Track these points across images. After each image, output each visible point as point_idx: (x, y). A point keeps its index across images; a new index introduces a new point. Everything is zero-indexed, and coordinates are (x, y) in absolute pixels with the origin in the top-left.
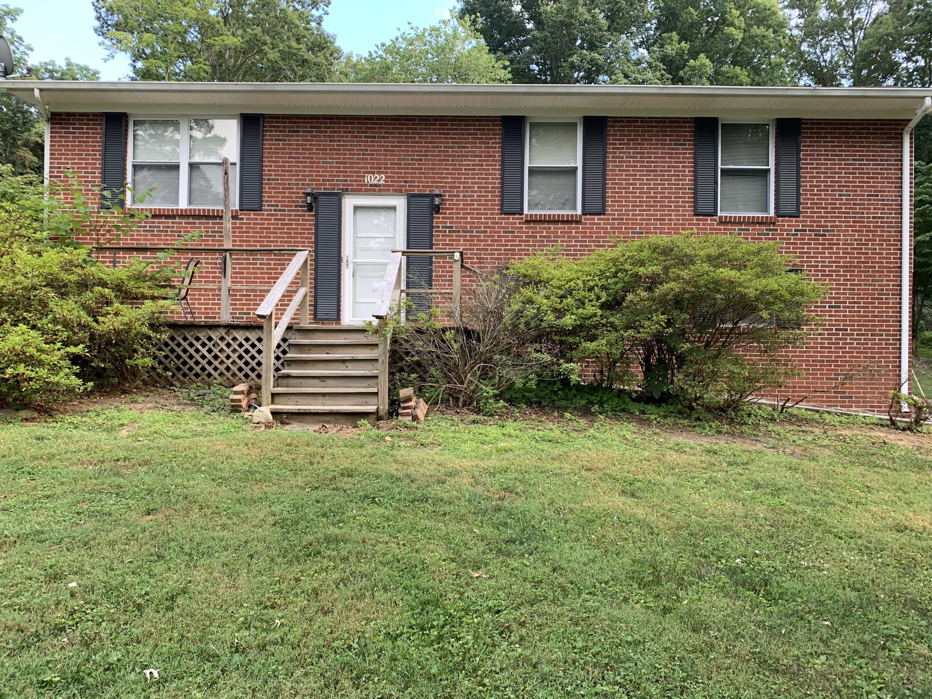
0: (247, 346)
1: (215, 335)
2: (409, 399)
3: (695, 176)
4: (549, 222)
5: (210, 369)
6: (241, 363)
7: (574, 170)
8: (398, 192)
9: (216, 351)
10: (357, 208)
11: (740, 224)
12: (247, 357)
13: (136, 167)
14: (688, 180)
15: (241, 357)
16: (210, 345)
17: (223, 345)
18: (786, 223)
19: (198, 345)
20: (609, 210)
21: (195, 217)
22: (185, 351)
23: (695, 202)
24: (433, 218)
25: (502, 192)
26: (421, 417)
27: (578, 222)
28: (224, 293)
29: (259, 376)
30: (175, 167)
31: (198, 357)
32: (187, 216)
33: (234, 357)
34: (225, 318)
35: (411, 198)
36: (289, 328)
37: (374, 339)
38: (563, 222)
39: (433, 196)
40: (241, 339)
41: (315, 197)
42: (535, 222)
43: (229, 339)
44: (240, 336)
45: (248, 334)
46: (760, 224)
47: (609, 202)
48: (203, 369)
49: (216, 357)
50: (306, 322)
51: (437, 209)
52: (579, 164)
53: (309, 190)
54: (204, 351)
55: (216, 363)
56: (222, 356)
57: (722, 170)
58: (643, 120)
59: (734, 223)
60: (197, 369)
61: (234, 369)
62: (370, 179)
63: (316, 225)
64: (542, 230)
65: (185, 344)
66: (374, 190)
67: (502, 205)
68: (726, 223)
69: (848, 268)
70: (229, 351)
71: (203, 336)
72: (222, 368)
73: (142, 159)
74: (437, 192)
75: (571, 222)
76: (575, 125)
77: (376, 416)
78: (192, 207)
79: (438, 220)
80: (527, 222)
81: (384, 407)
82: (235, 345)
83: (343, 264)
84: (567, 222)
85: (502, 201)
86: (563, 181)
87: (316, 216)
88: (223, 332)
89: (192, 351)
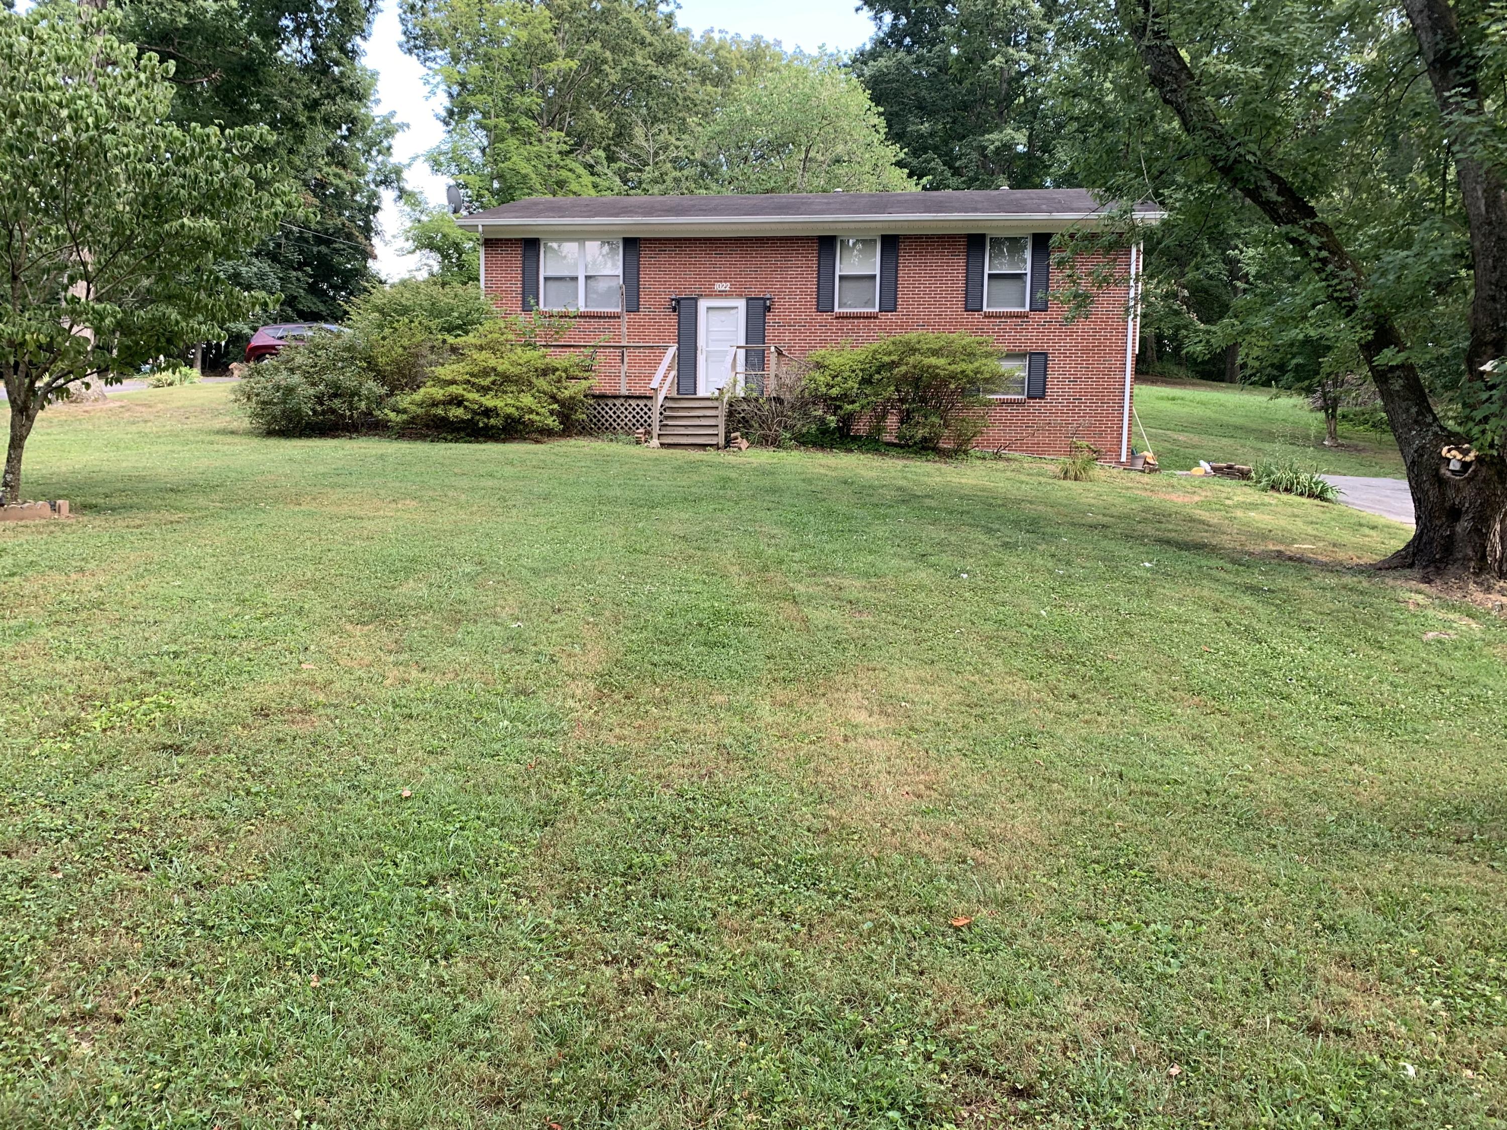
0: (638, 409)
1: (618, 402)
2: (736, 438)
3: (967, 280)
4: (854, 318)
5: (615, 424)
6: (634, 421)
7: (874, 277)
8: (740, 296)
9: (618, 413)
10: (709, 308)
11: (1000, 317)
12: (638, 417)
13: (546, 279)
14: (961, 284)
15: (634, 417)
16: (614, 409)
17: (623, 409)
18: (1036, 316)
19: (607, 409)
20: (899, 308)
21: (590, 317)
22: (599, 413)
23: (966, 301)
24: (765, 316)
25: (818, 295)
26: (744, 449)
27: (876, 318)
28: (623, 375)
29: (650, 425)
30: (575, 279)
31: (607, 417)
32: (585, 317)
33: (630, 416)
34: (624, 392)
35: (749, 300)
36: (666, 398)
37: (715, 404)
38: (864, 318)
39: (765, 300)
40: (634, 405)
41: (678, 301)
42: (843, 318)
43: (626, 405)
44: (633, 403)
45: (638, 402)
46: (1017, 317)
47: (900, 301)
48: (611, 424)
49: (618, 417)
50: (674, 394)
51: (769, 309)
52: (878, 272)
53: (673, 297)
54: (611, 413)
55: (619, 421)
56: (622, 416)
57: (990, 276)
58: (928, 237)
59: (996, 317)
60: (607, 424)
61: (630, 424)
62: (719, 287)
63: (679, 323)
64: (848, 324)
65: (599, 408)
66: (722, 295)
67: (818, 305)
68: (989, 317)
69: (1086, 350)
70: (626, 413)
71: (610, 403)
72: (623, 424)
73: (550, 274)
74: (768, 296)
75: (870, 318)
76: (875, 241)
77: (717, 447)
78: (589, 310)
79: (769, 316)
80: (837, 318)
81: (722, 441)
82: (630, 409)
83: (699, 352)
84: (867, 318)
85: (818, 302)
86: (866, 284)
87: (679, 315)
88: (623, 400)
89: (603, 413)
